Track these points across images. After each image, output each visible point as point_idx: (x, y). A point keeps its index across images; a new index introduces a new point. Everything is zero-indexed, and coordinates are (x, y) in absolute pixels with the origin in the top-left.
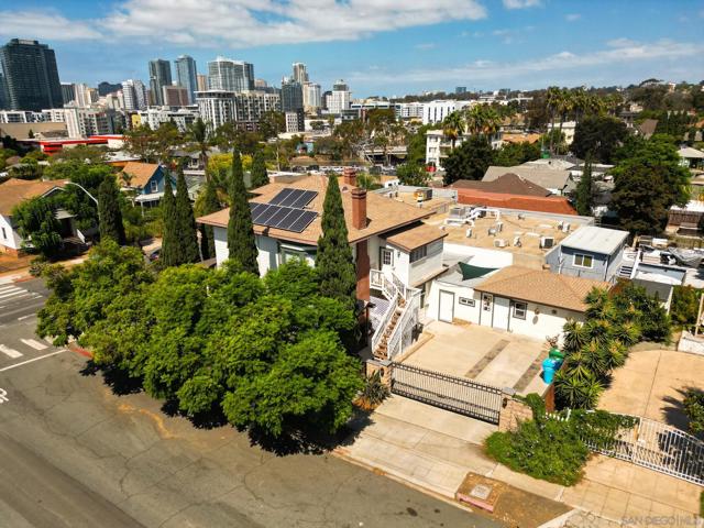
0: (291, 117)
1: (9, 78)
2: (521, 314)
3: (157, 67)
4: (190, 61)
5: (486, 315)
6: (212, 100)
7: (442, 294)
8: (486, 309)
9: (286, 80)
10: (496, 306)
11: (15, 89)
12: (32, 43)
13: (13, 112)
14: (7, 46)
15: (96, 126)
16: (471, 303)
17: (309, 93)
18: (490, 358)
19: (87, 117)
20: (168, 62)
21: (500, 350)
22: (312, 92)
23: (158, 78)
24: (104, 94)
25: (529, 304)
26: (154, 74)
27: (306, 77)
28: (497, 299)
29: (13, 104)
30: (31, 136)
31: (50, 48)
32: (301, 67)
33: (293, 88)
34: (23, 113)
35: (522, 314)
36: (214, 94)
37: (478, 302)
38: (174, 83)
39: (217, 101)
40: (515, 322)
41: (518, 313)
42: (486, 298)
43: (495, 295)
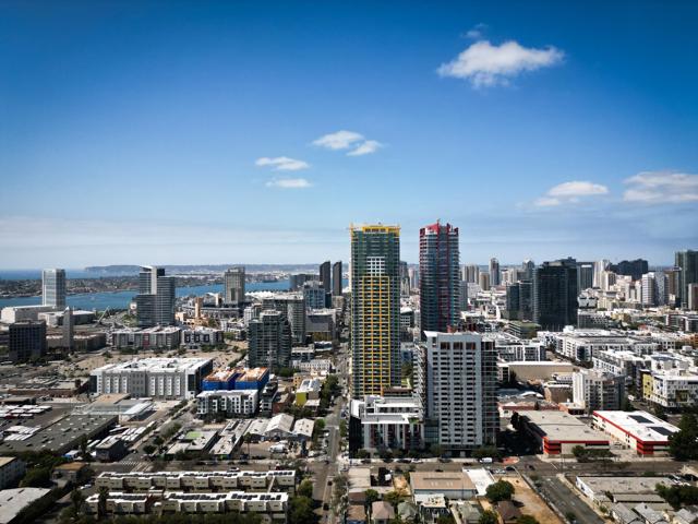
3: (685, 258)
12: (559, 264)
23: (683, 268)
26: (680, 265)
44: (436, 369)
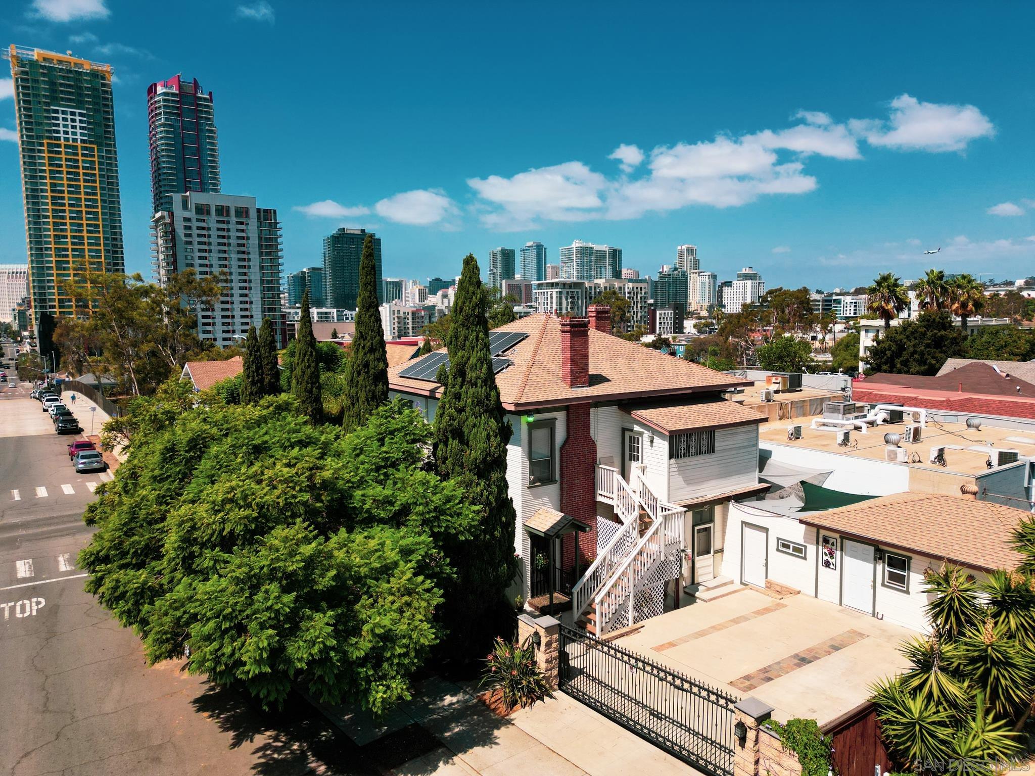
0: (665, 315)
1: (329, 272)
2: (898, 580)
3: (499, 258)
4: (540, 250)
5: (829, 577)
6: (555, 291)
7: (747, 530)
8: (827, 564)
9: (666, 269)
10: (847, 559)
11: (334, 285)
12: (359, 232)
13: (324, 310)
14: (333, 236)
15: (410, 326)
16: (799, 551)
17: (698, 286)
18: (803, 660)
19: (402, 315)
20: (513, 252)
21: (836, 648)
22: (703, 283)
23: (498, 271)
24: (433, 292)
25: (916, 561)
26: (495, 266)
27: (696, 264)
28: (848, 543)
29: (328, 302)
30: (335, 335)
31: (377, 237)
32: (690, 251)
33: (676, 279)
34: (335, 311)
35: (901, 579)
36: (557, 284)
37: (811, 549)
38: (518, 276)
39: (561, 293)
40: (888, 597)
41: (892, 577)
42: (826, 541)
43: (846, 536)
44: (190, 243)
